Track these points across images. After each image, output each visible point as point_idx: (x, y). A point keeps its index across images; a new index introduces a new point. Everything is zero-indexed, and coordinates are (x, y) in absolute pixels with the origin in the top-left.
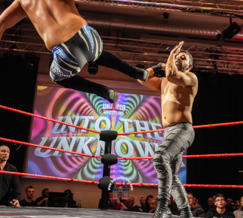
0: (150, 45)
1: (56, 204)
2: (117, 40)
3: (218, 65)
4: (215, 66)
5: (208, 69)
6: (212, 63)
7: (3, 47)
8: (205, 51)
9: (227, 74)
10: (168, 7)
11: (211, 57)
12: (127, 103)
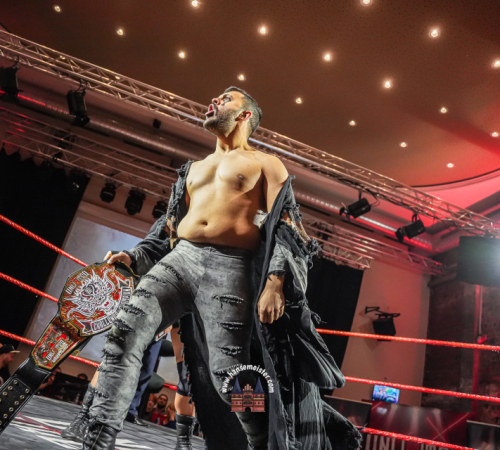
3: (325, 247)
7: (45, 152)
9: (334, 263)
11: (318, 235)
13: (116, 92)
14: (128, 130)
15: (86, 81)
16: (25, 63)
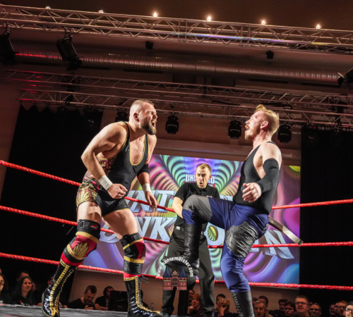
0: (249, 94)
1: (119, 306)
2: (205, 88)
3: (342, 120)
4: (339, 121)
5: (330, 126)
6: (334, 118)
7: (57, 100)
8: (324, 101)
10: (270, 43)
11: (333, 109)
12: (218, 173)
13: (99, 30)
14: (125, 59)
15: (70, 27)
16: (13, 27)
